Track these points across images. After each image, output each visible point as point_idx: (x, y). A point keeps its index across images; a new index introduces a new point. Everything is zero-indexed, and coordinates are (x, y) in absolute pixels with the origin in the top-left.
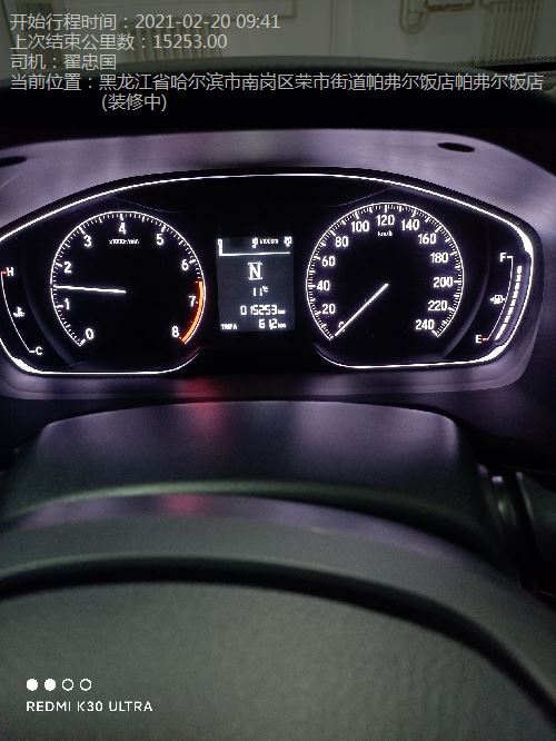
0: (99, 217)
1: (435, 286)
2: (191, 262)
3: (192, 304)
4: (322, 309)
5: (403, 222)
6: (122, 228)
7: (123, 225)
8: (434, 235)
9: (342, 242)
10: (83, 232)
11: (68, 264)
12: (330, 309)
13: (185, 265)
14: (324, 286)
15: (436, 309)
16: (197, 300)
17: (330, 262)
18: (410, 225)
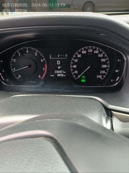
0: (22, 49)
1: (102, 67)
2: (43, 60)
3: (43, 70)
4: (74, 72)
5: (94, 51)
6: (27, 52)
7: (27, 51)
8: (102, 54)
9: (79, 56)
10: (18, 52)
11: (15, 60)
12: (76, 72)
13: (42, 61)
14: (75, 66)
15: (102, 73)
16: (45, 69)
17: (76, 61)
18: (96, 52)
